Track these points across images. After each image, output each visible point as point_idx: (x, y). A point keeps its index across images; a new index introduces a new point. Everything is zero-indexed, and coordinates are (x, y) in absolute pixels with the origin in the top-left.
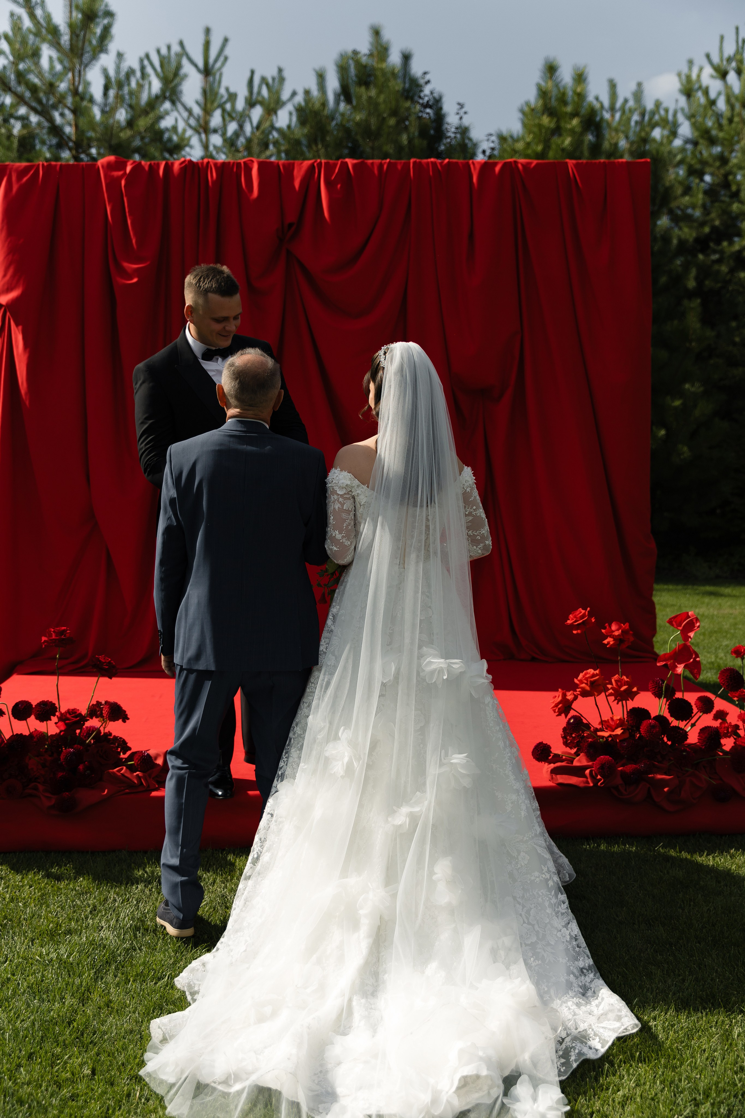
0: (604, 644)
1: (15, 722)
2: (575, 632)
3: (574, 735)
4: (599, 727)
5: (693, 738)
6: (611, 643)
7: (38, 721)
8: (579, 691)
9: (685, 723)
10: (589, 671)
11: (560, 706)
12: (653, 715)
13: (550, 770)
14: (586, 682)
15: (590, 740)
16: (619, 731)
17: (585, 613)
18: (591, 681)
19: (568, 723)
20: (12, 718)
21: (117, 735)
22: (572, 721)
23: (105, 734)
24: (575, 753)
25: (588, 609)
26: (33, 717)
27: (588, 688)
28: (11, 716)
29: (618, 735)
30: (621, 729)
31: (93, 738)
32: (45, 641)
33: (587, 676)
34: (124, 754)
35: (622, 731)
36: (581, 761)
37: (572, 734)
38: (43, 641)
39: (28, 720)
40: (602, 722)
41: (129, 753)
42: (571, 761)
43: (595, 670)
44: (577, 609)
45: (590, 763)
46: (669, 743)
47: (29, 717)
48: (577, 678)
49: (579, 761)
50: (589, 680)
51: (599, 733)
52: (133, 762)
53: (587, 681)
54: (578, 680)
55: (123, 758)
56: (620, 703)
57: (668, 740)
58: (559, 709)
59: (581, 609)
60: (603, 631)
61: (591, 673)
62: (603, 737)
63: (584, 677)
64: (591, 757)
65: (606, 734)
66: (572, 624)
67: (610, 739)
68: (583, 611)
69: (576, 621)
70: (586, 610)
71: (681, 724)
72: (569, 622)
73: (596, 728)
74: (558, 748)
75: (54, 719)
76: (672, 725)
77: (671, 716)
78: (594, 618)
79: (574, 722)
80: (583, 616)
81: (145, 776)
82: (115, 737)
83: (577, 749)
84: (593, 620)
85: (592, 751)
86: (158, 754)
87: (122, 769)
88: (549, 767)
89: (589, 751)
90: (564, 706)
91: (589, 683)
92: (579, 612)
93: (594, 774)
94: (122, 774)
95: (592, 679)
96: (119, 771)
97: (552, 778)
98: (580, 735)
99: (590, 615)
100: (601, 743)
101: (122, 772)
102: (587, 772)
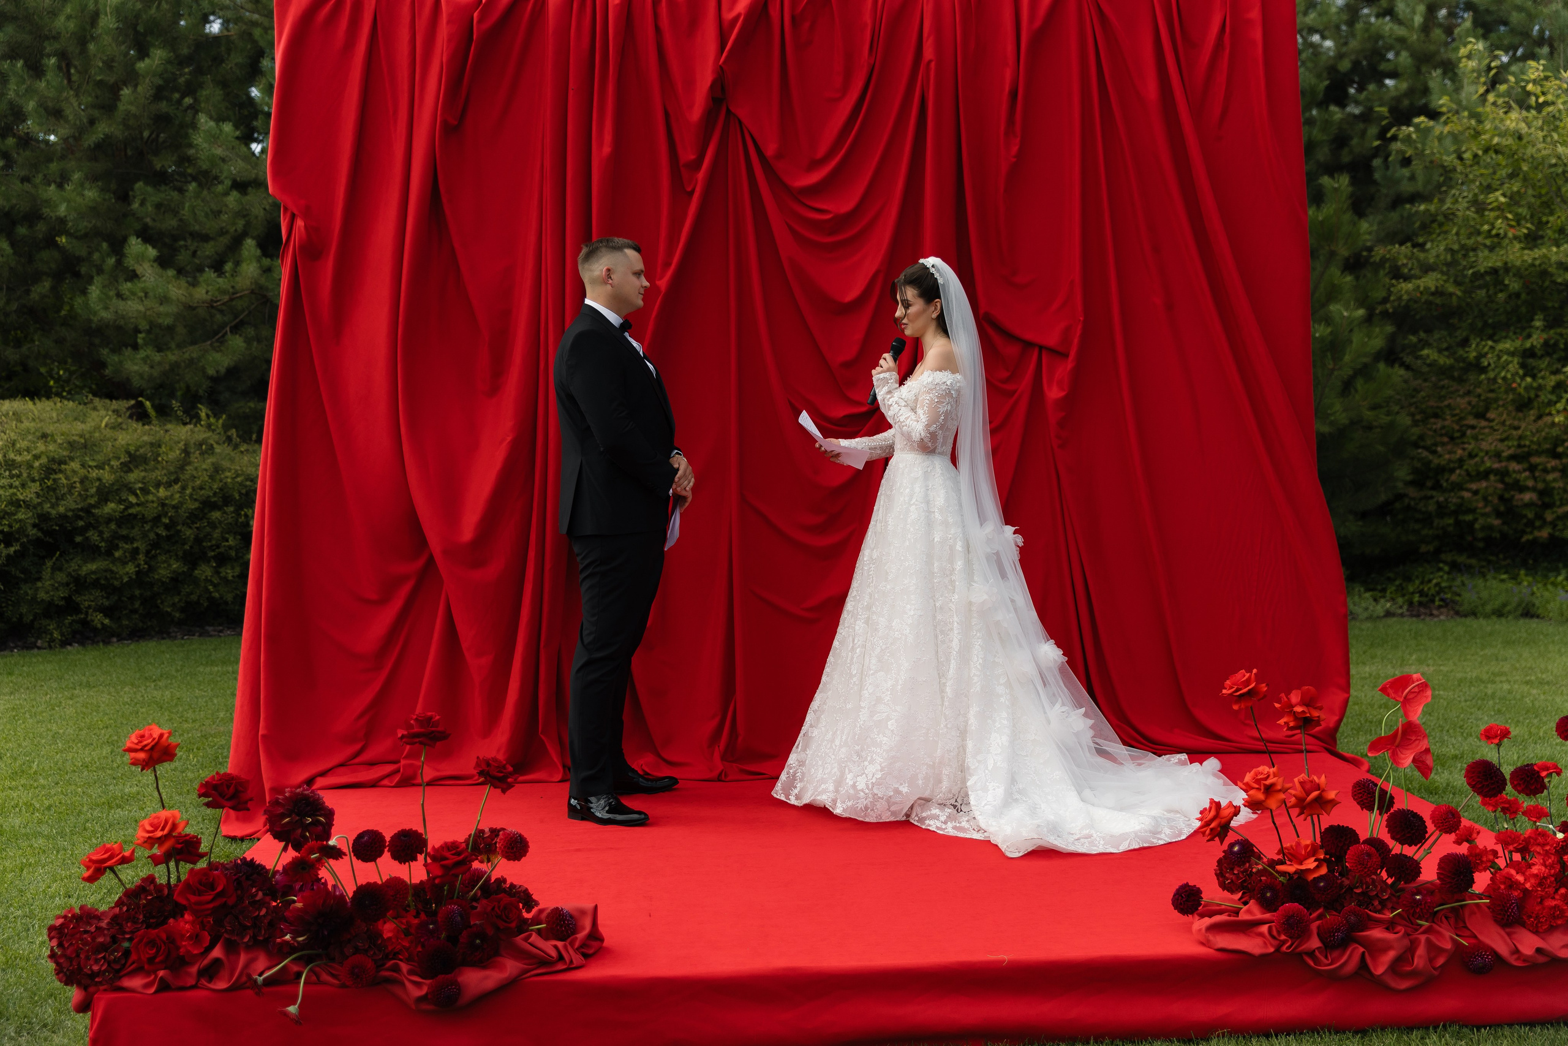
1: (358, 864)
2: (1236, 707)
3: (1236, 872)
4: (1276, 857)
5: (1429, 873)
6: (1292, 724)
7: (397, 863)
9: (1414, 848)
10: (1261, 769)
11: (1213, 825)
12: (1362, 837)
13: (1203, 927)
14: (1257, 786)
15: (1263, 878)
16: (1310, 864)
17: (1250, 677)
18: (1264, 785)
19: (1227, 852)
20: (354, 859)
22: (1236, 849)
23: (497, 880)
24: (1240, 899)
25: (1255, 671)
26: (387, 855)
27: (1260, 796)
28: (352, 854)
29: (1310, 869)
30: (1315, 861)
31: (480, 888)
32: (403, 736)
33: (1259, 777)
34: (528, 911)
35: (1316, 863)
36: (1251, 911)
37: (1232, 869)
38: (400, 735)
39: (378, 860)
40: (1281, 851)
41: (535, 910)
42: (1236, 912)
43: (1270, 768)
44: (1236, 672)
45: (1267, 916)
46: (1390, 881)
47: (380, 854)
49: (1249, 911)
50: (1262, 782)
51: (1280, 868)
52: (543, 927)
53: (1260, 784)
55: (527, 919)
56: (1309, 818)
57: (1390, 876)
58: (1211, 830)
59: (1243, 671)
60: (1277, 705)
61: (1266, 772)
62: (1284, 874)
63: (1253, 778)
64: (1267, 905)
65: (1290, 868)
66: (1229, 695)
67: (1296, 877)
68: (1248, 675)
69: (1237, 691)
70: (1251, 672)
71: (1409, 851)
72: (1225, 691)
73: (1273, 860)
74: (1213, 893)
75: (421, 858)
76: (1393, 852)
77: (1393, 838)
78: (1267, 685)
79: (1239, 851)
80: (1247, 682)
81: (565, 947)
82: (512, 886)
83: (1243, 894)
84: (1264, 687)
85: (1268, 895)
86: (583, 912)
87: (530, 936)
88: (1200, 924)
89: (1264, 894)
90: (1219, 825)
91: (1262, 788)
92: (1243, 675)
93: (1275, 933)
94: (530, 944)
95: (1268, 782)
96: (526, 939)
97: (1208, 941)
98: (1246, 870)
99: (1259, 679)
100: (1283, 883)
101: (530, 941)
102: (1264, 929)
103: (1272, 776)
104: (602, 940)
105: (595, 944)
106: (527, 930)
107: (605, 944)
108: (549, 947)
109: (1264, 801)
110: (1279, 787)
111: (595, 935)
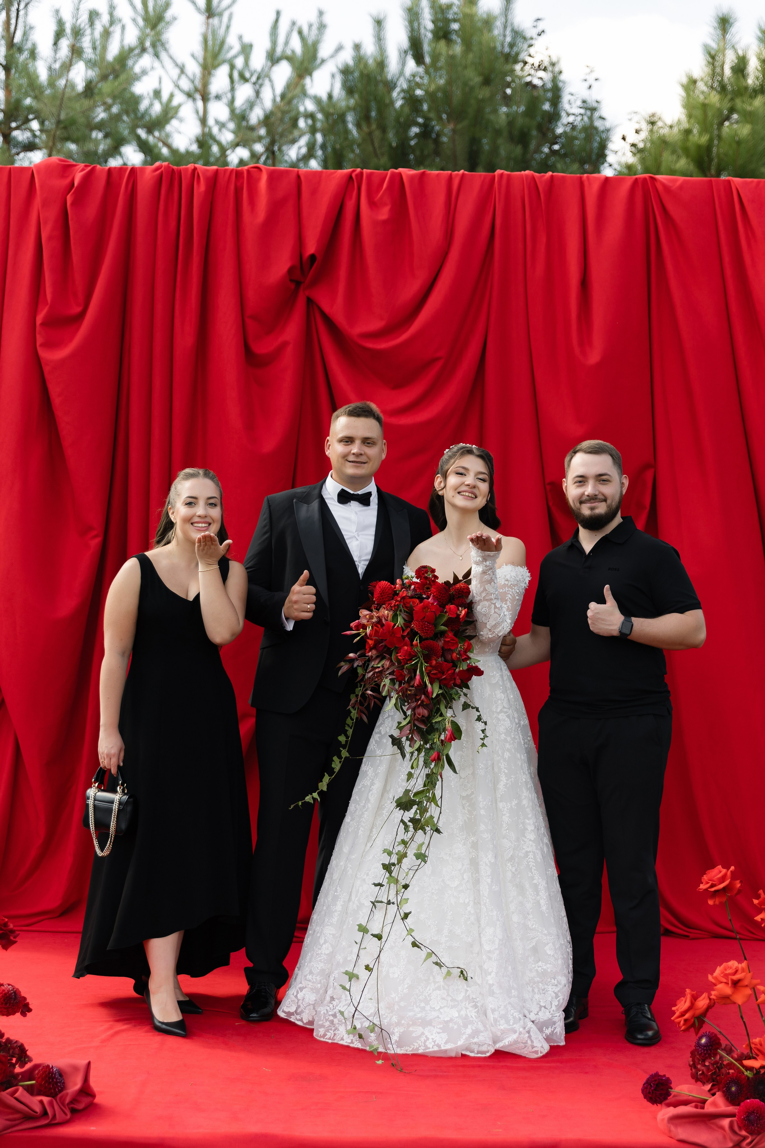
0: (757, 921)
2: (711, 902)
3: (707, 1064)
4: (745, 1051)
8: (715, 995)
10: (730, 963)
11: (687, 1016)
13: (667, 1116)
14: (725, 981)
15: (731, 1071)
17: (726, 874)
18: (732, 981)
19: (698, 1044)
21: (12, 1038)
22: (703, 1041)
24: (709, 1091)
25: (732, 868)
27: (727, 990)
33: (728, 971)
34: (22, 1066)
36: (717, 1104)
37: (704, 1061)
40: (751, 1045)
41: (28, 1066)
42: (704, 1102)
43: (740, 962)
44: (713, 867)
45: (731, 1109)
48: (712, 974)
49: (714, 1104)
50: (730, 977)
51: (747, 1063)
52: (33, 1082)
53: (727, 979)
54: (713, 978)
55: (18, 1074)
58: (686, 1021)
59: (720, 867)
60: (756, 902)
61: (734, 968)
62: (750, 1069)
63: (722, 973)
64: (732, 1099)
65: (757, 1063)
66: (706, 890)
67: (762, 1071)
68: (724, 871)
69: (712, 886)
70: (728, 869)
72: (702, 887)
73: (742, 1054)
78: (741, 882)
79: (706, 1043)
80: (723, 879)
81: (51, 1104)
82: (8, 1040)
83: (712, 1086)
84: (738, 885)
85: (733, 1089)
86: (75, 1068)
87: (16, 1091)
88: (666, 1112)
89: (729, 1088)
90: (693, 1016)
91: (730, 982)
92: (718, 872)
93: (736, 1128)
94: (16, 1099)
95: (736, 977)
96: (12, 1094)
97: (670, 1131)
98: (716, 1063)
99: (734, 876)
100: (748, 1078)
101: (16, 1095)
102: (726, 1122)
103: (740, 972)
104: (93, 1096)
105: (86, 1100)
106: (17, 1085)
107: (97, 1100)
108: (35, 1102)
109: (731, 995)
110: (746, 982)
111: (86, 1091)
